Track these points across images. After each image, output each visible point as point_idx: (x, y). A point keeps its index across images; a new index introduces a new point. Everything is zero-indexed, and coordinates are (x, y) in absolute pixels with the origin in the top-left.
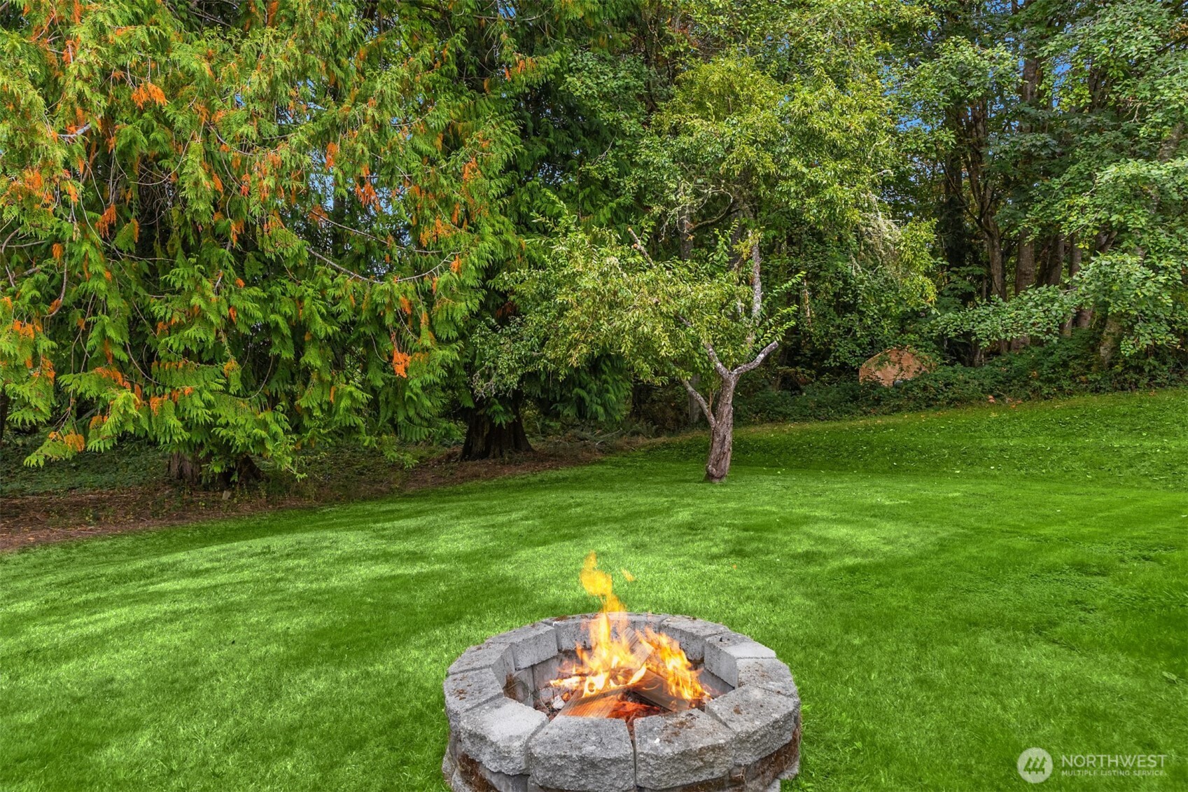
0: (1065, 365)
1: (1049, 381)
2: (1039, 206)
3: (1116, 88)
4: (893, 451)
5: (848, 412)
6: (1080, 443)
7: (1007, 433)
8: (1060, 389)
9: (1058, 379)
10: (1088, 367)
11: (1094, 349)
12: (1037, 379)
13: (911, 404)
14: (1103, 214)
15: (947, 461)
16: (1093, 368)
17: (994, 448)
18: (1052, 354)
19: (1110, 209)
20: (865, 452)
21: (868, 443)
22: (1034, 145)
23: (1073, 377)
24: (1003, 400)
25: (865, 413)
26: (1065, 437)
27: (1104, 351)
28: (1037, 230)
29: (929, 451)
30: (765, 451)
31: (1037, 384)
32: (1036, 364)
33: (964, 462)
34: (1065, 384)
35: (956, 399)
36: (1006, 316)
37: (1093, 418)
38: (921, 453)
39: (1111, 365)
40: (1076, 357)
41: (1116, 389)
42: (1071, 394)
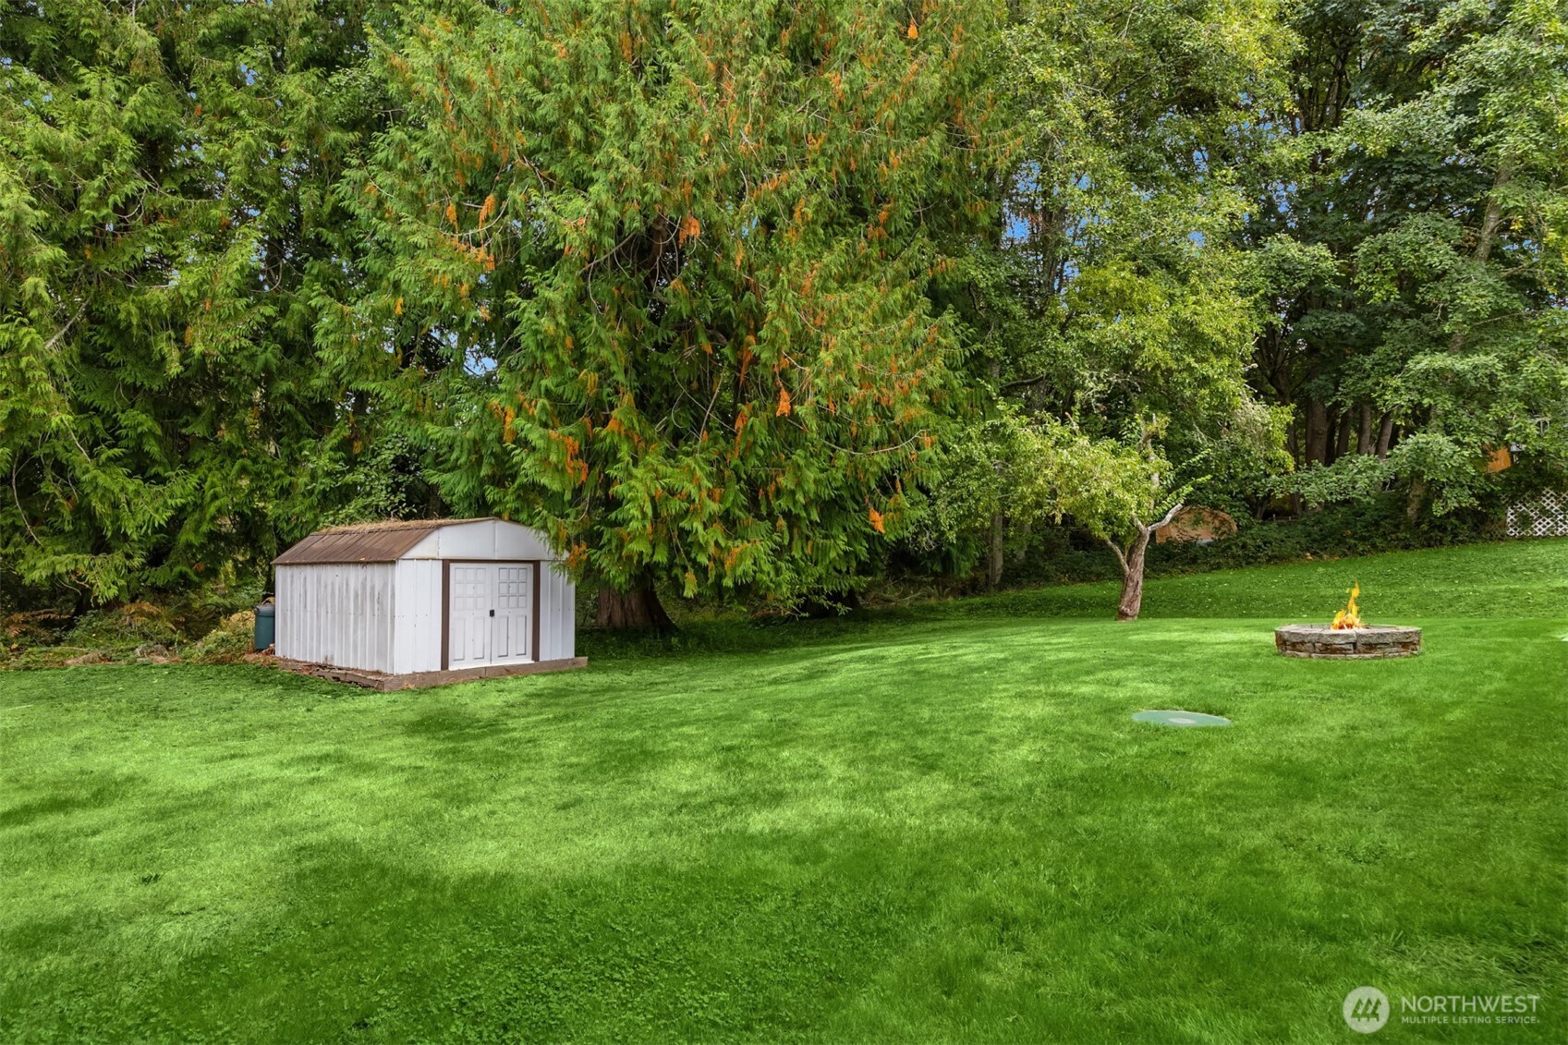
0: (1377, 524)
1: (1363, 539)
2: (1350, 381)
3: (1421, 290)
4: (1239, 601)
5: (1164, 571)
6: (1404, 589)
7: (1338, 584)
8: (1374, 546)
9: (1371, 537)
10: (1397, 526)
11: (1402, 510)
12: (1352, 537)
13: (1231, 562)
14: (1415, 397)
15: (1293, 608)
16: (1402, 527)
17: (1332, 596)
18: (1363, 514)
19: (1421, 392)
20: (1211, 604)
21: (1211, 596)
22: (1345, 326)
23: (1384, 535)
24: (1321, 557)
25: (1183, 572)
26: (1391, 586)
27: (1411, 511)
28: (1350, 403)
29: (1273, 600)
30: (1105, 607)
31: (1352, 541)
32: (1347, 524)
33: (1308, 608)
34: (1378, 541)
35: (1276, 557)
36: (1328, 480)
37: (1411, 570)
38: (1266, 602)
39: (1418, 525)
40: (1386, 517)
41: (1423, 546)
42: (1383, 551)
